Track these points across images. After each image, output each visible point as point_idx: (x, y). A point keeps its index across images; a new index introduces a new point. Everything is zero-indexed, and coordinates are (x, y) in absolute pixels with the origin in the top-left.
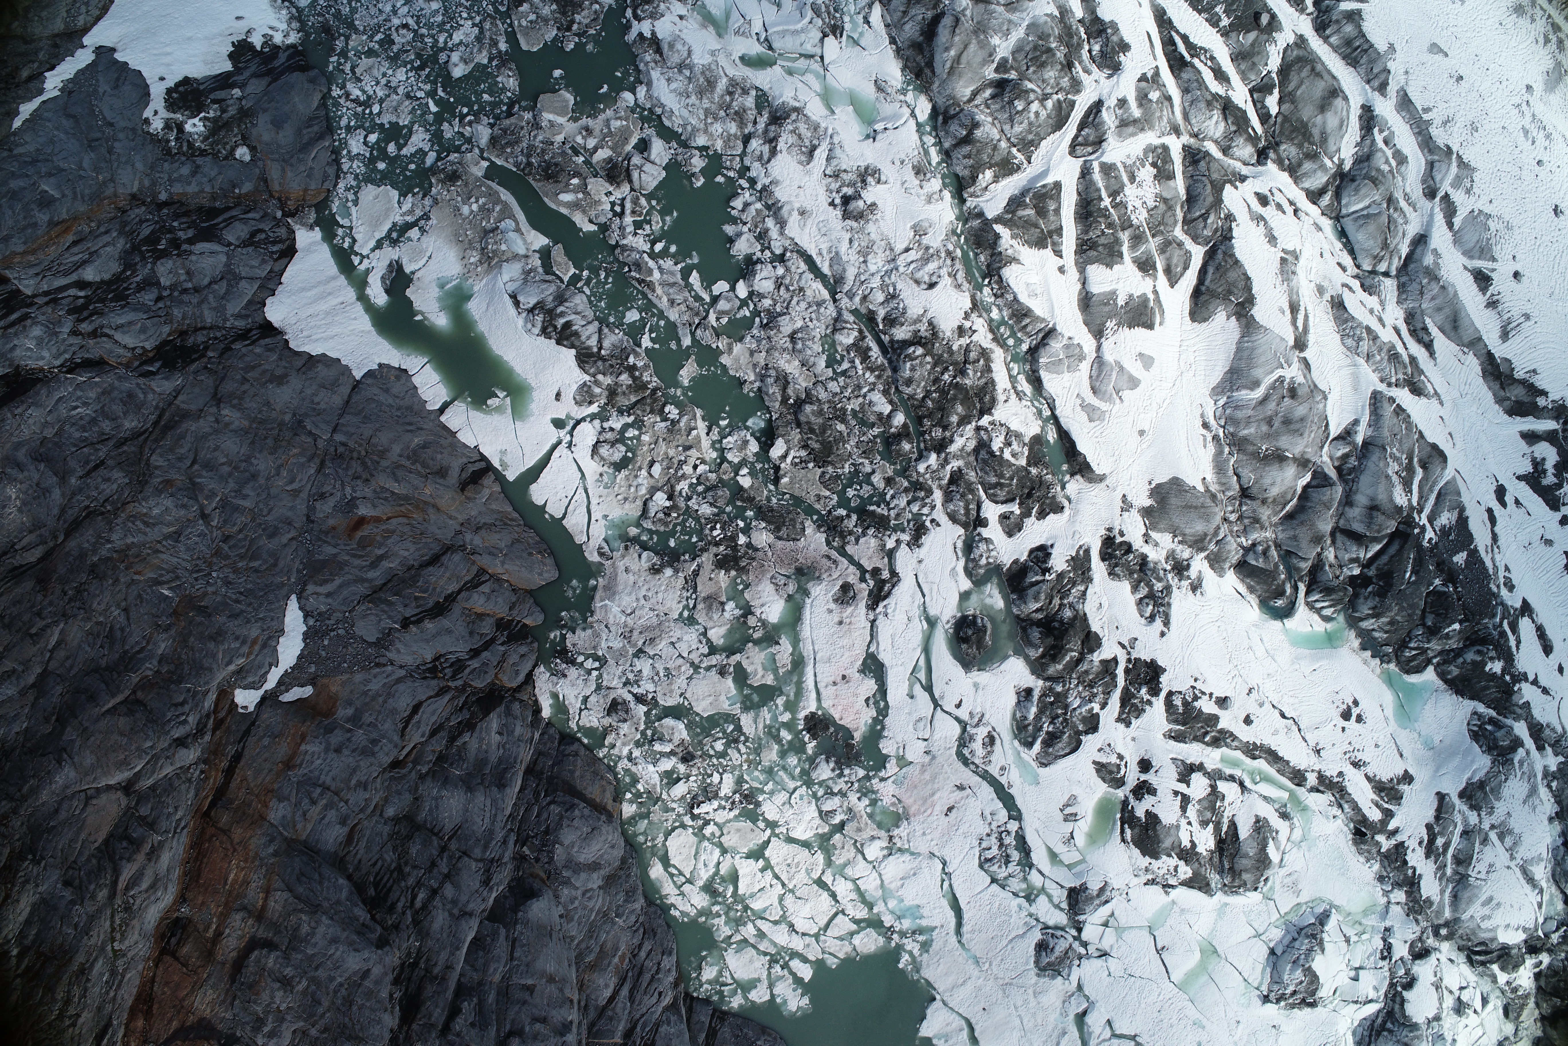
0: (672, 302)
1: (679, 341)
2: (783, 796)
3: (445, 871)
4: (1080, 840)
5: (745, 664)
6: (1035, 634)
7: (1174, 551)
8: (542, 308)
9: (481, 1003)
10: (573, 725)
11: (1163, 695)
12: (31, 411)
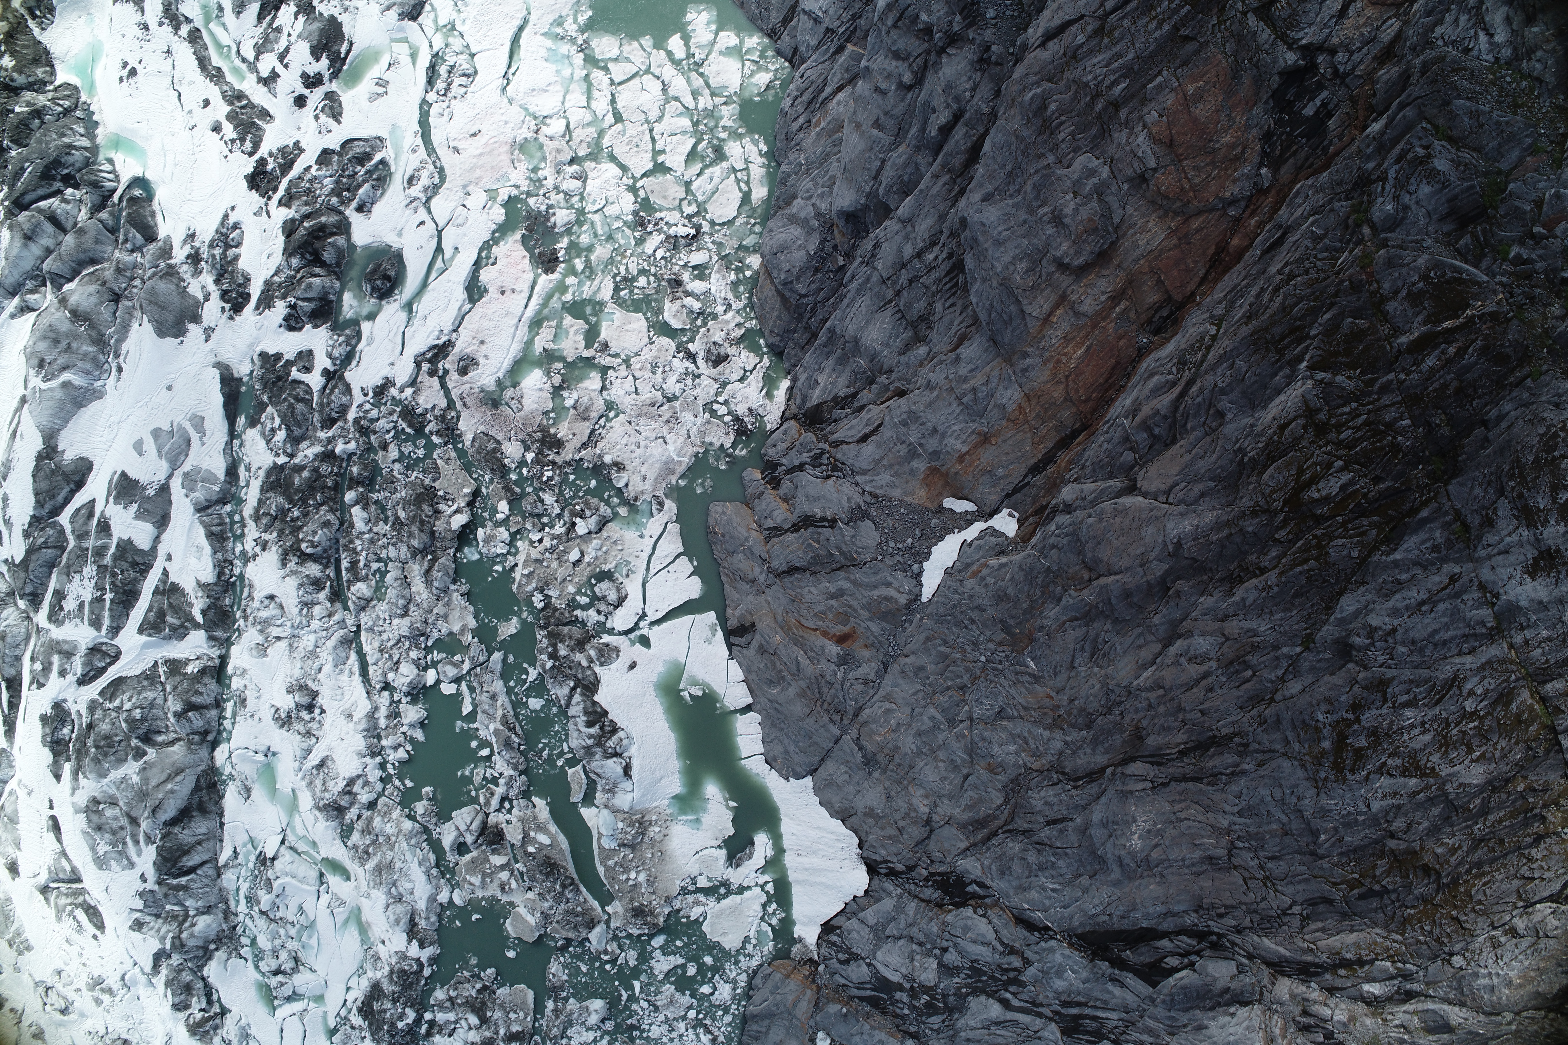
0: (494, 697)
1: (504, 660)
2: (610, 211)
3: (904, 271)
4: (385, 60)
5: (582, 344)
6: (328, 256)
7: (193, 276)
8: (605, 751)
9: (923, 130)
10: (766, 361)
11: (257, 157)
12: (1094, 911)
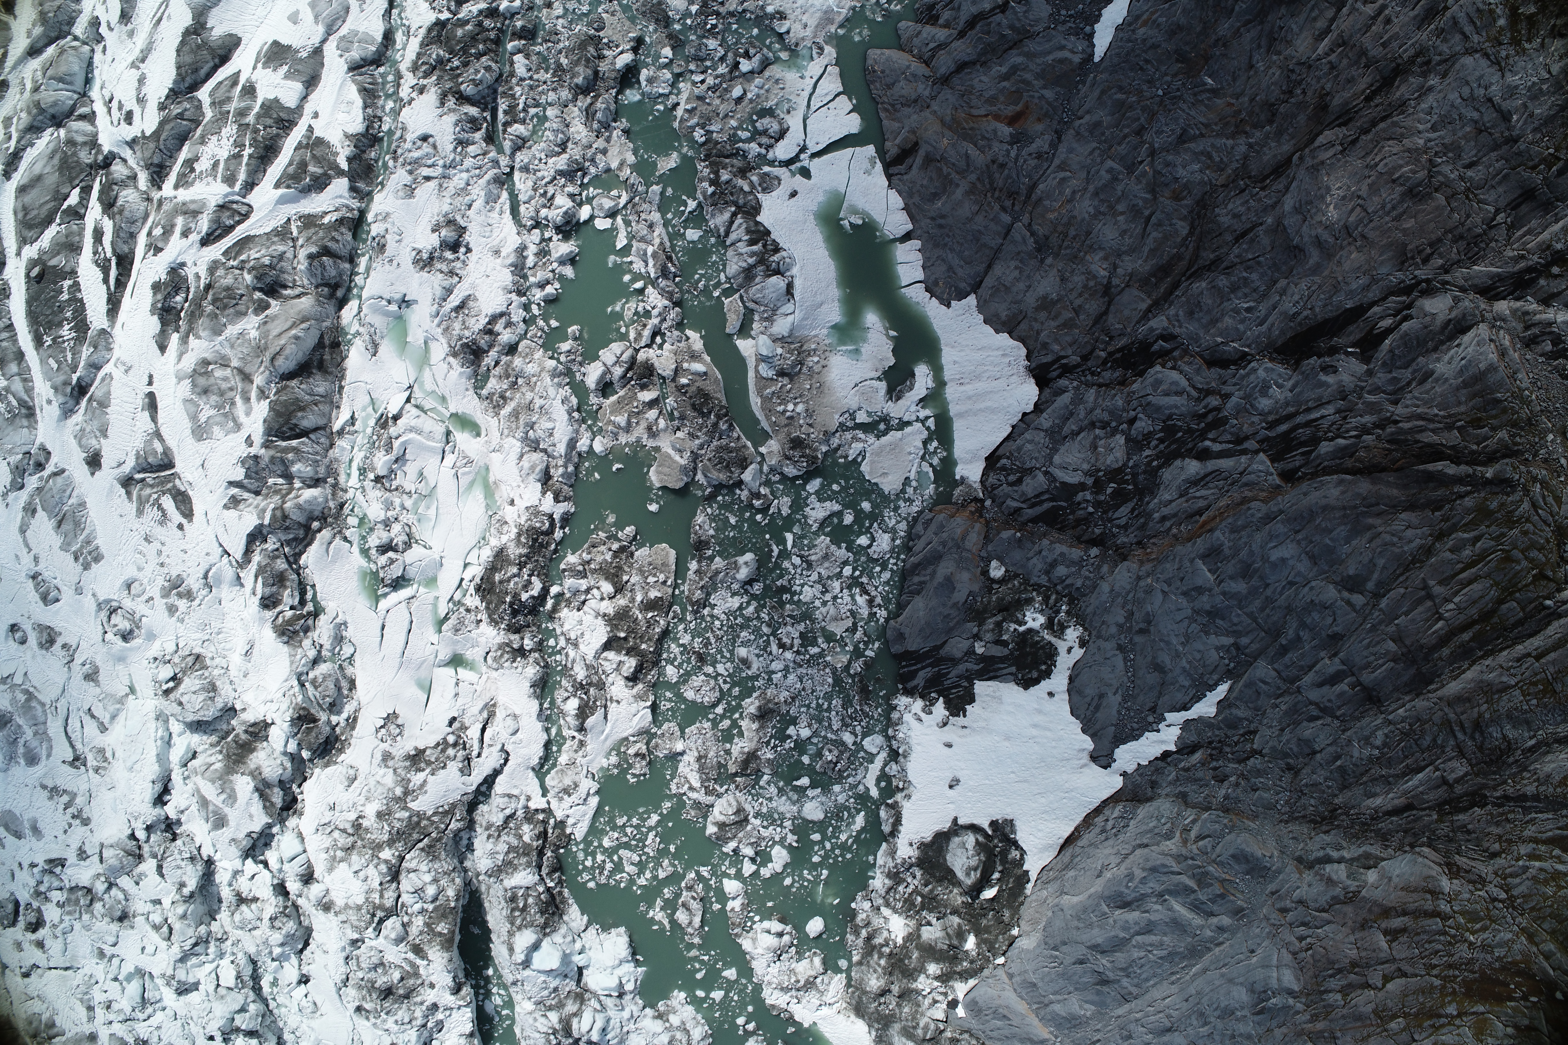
0: (651, 226)
8: (768, 268)
12: (1295, 310)
